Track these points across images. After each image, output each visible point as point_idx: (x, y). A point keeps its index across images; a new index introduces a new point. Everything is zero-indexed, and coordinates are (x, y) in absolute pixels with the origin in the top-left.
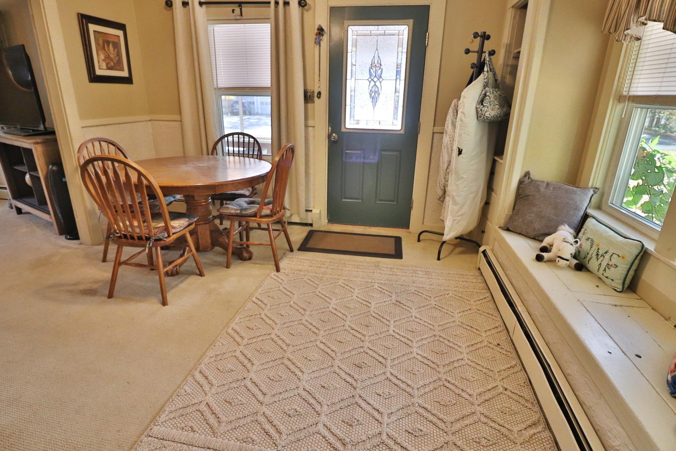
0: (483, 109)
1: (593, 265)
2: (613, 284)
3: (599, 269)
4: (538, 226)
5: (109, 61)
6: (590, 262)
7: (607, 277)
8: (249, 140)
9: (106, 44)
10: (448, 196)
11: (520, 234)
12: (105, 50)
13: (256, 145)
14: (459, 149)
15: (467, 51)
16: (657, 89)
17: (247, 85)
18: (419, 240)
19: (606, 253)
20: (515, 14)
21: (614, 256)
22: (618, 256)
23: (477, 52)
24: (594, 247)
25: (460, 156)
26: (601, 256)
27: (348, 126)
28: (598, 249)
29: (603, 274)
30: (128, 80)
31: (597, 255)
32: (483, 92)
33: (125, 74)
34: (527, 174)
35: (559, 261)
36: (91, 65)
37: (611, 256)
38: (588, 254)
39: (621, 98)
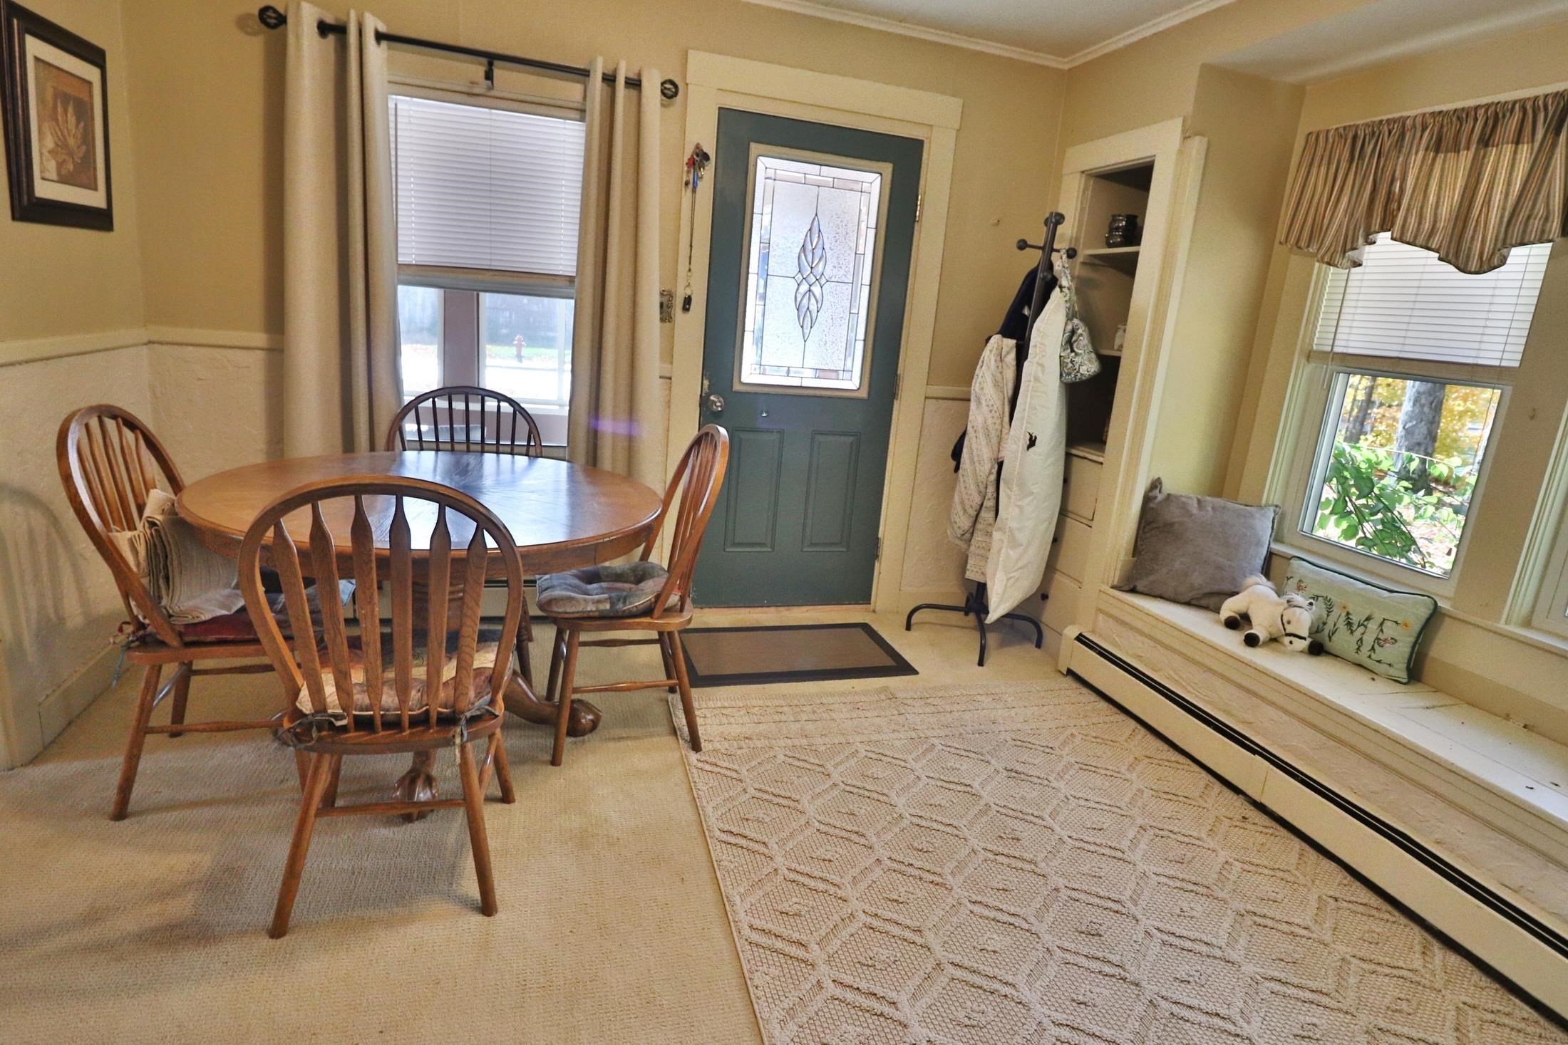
0: (1076, 359)
1: (1342, 641)
2: (1392, 671)
3: (1358, 649)
4: (1198, 580)
5: (64, 157)
6: (1334, 638)
7: (1379, 661)
8: (499, 407)
9: (59, 104)
10: (1000, 529)
11: (1161, 597)
12: (56, 120)
13: (520, 420)
14: (1031, 436)
15: (1023, 245)
16: (1399, 348)
17: (489, 263)
18: (908, 628)
19: (1368, 619)
20: (1086, 184)
21: (1387, 624)
22: (1396, 623)
23: (1042, 248)
24: (1336, 611)
25: (1032, 449)
26: (1359, 626)
27: (745, 379)
28: (1348, 614)
29: (1370, 657)
30: (99, 219)
31: (1349, 624)
32: (1069, 327)
33: (96, 199)
34: (1156, 485)
35: (1291, 642)
36: (23, 163)
37: (1382, 624)
38: (1324, 624)
39: (1310, 355)
